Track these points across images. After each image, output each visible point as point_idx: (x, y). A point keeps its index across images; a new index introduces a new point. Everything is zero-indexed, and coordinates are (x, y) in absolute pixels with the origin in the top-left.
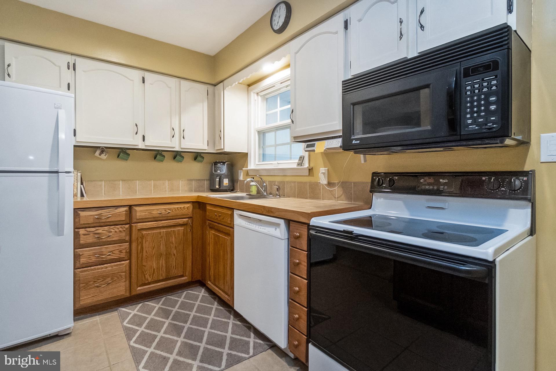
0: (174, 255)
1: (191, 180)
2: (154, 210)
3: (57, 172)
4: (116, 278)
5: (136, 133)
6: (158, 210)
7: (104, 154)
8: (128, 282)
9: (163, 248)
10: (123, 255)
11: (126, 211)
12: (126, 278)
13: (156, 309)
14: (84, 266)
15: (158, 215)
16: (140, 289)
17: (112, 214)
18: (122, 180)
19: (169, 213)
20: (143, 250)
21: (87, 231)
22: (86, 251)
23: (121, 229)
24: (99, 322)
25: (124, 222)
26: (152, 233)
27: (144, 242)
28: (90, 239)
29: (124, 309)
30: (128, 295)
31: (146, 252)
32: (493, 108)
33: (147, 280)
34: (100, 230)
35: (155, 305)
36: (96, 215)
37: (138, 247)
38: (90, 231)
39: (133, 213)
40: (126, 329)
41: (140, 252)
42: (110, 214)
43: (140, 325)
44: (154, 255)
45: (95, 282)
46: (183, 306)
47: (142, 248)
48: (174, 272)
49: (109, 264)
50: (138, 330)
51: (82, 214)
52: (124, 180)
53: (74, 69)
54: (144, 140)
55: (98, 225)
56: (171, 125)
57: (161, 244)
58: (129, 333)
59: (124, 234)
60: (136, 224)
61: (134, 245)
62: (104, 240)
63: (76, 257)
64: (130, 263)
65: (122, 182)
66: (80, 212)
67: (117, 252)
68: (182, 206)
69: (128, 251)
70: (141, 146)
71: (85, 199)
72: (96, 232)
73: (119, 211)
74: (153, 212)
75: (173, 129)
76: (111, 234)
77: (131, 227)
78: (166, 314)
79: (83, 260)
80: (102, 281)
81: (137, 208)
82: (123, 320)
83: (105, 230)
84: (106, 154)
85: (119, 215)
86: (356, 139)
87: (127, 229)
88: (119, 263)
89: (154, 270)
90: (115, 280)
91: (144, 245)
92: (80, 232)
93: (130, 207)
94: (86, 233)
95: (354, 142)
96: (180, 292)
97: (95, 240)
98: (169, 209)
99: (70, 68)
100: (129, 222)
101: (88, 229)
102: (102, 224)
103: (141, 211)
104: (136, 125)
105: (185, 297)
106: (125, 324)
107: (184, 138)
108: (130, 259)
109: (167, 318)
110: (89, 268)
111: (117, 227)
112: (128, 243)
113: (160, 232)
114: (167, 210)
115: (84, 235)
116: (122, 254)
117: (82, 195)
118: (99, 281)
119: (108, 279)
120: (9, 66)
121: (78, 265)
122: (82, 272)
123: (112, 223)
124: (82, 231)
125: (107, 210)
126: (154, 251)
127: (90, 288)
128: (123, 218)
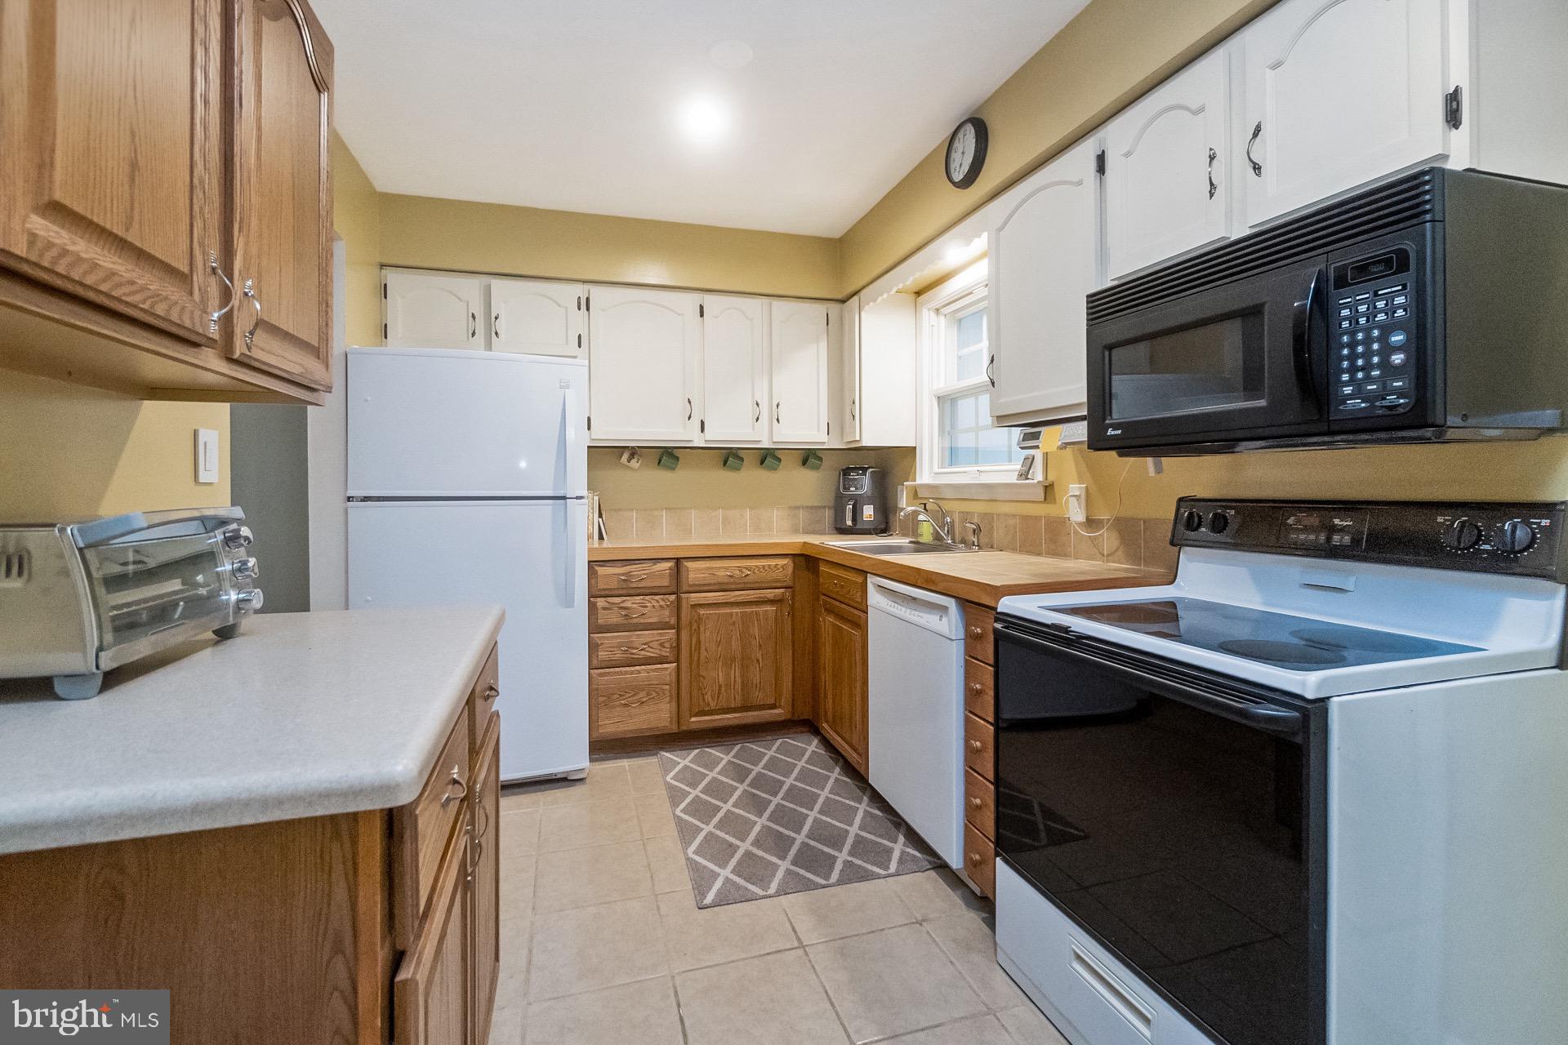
0: (758, 660)
1: (797, 508)
2: (720, 568)
3: (564, 498)
4: (654, 694)
5: (689, 418)
6: (726, 569)
7: (633, 460)
8: (674, 704)
9: (735, 645)
10: (666, 652)
11: (670, 569)
12: (671, 696)
13: (724, 762)
14: (604, 665)
15: (726, 580)
16: (696, 722)
17: (647, 574)
18: (666, 509)
19: (748, 575)
20: (699, 648)
21: (608, 602)
22: (607, 638)
23: (662, 603)
24: (627, 769)
25: (668, 590)
26: (716, 614)
27: (702, 629)
28: (614, 618)
29: (667, 754)
30: (675, 729)
31: (706, 650)
32: (1398, 359)
33: (709, 705)
34: (629, 602)
35: (722, 757)
36: (623, 574)
37: (691, 640)
38: (613, 603)
39: (683, 574)
40: (670, 788)
41: (695, 650)
42: (645, 574)
43: (693, 785)
44: (720, 657)
45: (621, 696)
46: (773, 764)
47: (699, 642)
48: (758, 697)
49: (643, 667)
50: (689, 793)
51: (601, 571)
52: (671, 509)
53: (588, 309)
54: (703, 430)
55: (625, 592)
56: (753, 398)
57: (732, 636)
58: (675, 796)
59: (667, 612)
60: (687, 595)
61: (684, 635)
62: (635, 621)
63: (593, 647)
64: (678, 668)
65: (666, 513)
66: (597, 568)
67: (655, 645)
68: (772, 562)
69: (674, 645)
70: (698, 441)
71: (606, 544)
72: (622, 605)
73: (658, 569)
74: (718, 573)
75: (758, 405)
76: (645, 611)
77: (679, 599)
78: (741, 774)
79: (602, 655)
80: (632, 696)
81: (690, 564)
82: (667, 772)
83: (636, 603)
84: (636, 460)
85: (659, 575)
86: (1115, 427)
87: (672, 602)
88: (659, 666)
89: (720, 687)
90: (653, 698)
91: (702, 639)
92: (598, 604)
93: (678, 561)
94: (607, 605)
95: (1110, 432)
96: (769, 738)
97: (620, 620)
98: (747, 569)
99: (582, 307)
100: (676, 591)
101: (611, 600)
102: (631, 592)
103: (697, 570)
104: (689, 402)
105: (778, 749)
106: (668, 778)
107: (778, 420)
108: (677, 660)
109: (742, 782)
110: (612, 670)
111: (657, 597)
112: (674, 631)
113: (731, 614)
114: (744, 570)
115: (604, 609)
116: (664, 649)
117: (601, 537)
118: (628, 695)
119: (642, 694)
120: (496, 318)
121: (595, 662)
122: (601, 675)
123: (647, 591)
124: (601, 602)
125: (640, 566)
126: (720, 649)
127: (614, 707)
128: (666, 582)
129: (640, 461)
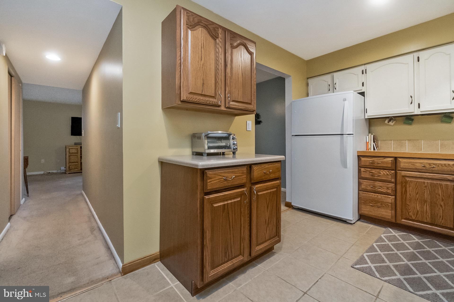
0: (441, 206)
2: (417, 163)
4: (384, 205)
5: (411, 103)
6: (421, 163)
7: (391, 122)
8: (393, 212)
9: (426, 196)
10: (389, 191)
11: (391, 161)
12: (392, 208)
14: (363, 190)
15: (421, 168)
16: (405, 221)
17: (381, 162)
18: (408, 140)
19: (434, 167)
20: (406, 193)
21: (366, 170)
22: (365, 182)
23: (388, 173)
24: (370, 227)
25: (391, 168)
26: (415, 181)
27: (408, 186)
28: (367, 175)
29: (390, 230)
30: (393, 221)
31: (410, 194)
33: (411, 217)
34: (373, 171)
35: (415, 239)
36: (371, 161)
37: (402, 189)
38: (367, 170)
39: (398, 164)
40: (380, 238)
41: (405, 193)
42: (380, 162)
43: (390, 241)
44: (417, 199)
45: (370, 202)
46: (441, 252)
47: (406, 191)
48: (441, 222)
49: (380, 195)
50: (386, 242)
51: (363, 159)
52: (410, 140)
54: (419, 107)
55: (372, 167)
57: (425, 192)
59: (390, 177)
60: (401, 172)
61: (399, 187)
62: (376, 177)
63: (359, 184)
64: (396, 199)
65: (408, 142)
66: (361, 158)
67: (385, 188)
69: (394, 189)
70: (417, 112)
72: (371, 171)
73: (386, 160)
74: (416, 165)
76: (381, 174)
77: (396, 173)
79: (363, 187)
80: (375, 204)
81: (400, 160)
82: (385, 234)
83: (376, 171)
84: (393, 122)
85: (387, 163)
87: (392, 173)
88: (387, 196)
89: (418, 211)
90: (384, 207)
91: (408, 189)
92: (362, 170)
93: (396, 158)
97: (370, 177)
98: (434, 164)
99: (364, 73)
100: (395, 169)
101: (366, 169)
102: (375, 167)
103: (405, 162)
104: (411, 97)
106: (383, 236)
108: (396, 196)
109: (415, 249)
110: (367, 193)
111: (385, 171)
112: (394, 184)
113: (424, 183)
114: (432, 165)
115: (364, 171)
116: (389, 190)
117: (374, 149)
118: (373, 203)
119: (379, 204)
120: (335, 84)
121: (360, 189)
122: (363, 193)
123: (381, 168)
124: (362, 169)
125: (379, 158)
126: (417, 196)
127: (367, 205)
128: (390, 166)
129: (393, 123)
